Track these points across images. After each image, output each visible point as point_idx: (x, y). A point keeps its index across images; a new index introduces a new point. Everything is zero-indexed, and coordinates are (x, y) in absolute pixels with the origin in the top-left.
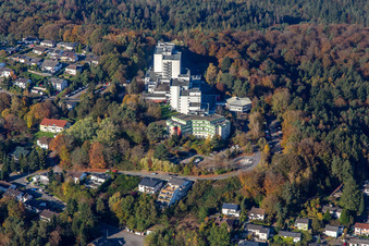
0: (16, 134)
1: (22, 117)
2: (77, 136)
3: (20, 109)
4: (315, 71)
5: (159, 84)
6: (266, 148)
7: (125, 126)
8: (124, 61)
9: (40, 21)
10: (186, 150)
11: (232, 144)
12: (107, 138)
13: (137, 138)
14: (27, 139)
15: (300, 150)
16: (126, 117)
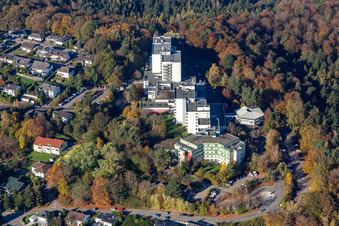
0: (7, 156)
1: (14, 134)
2: (76, 165)
3: (11, 125)
4: (320, 65)
5: (160, 89)
6: (289, 177)
7: (129, 152)
8: (119, 60)
9: (26, 10)
10: (200, 180)
11: (249, 170)
12: (111, 171)
13: (144, 166)
14: (20, 164)
15: (331, 185)
16: (129, 139)
